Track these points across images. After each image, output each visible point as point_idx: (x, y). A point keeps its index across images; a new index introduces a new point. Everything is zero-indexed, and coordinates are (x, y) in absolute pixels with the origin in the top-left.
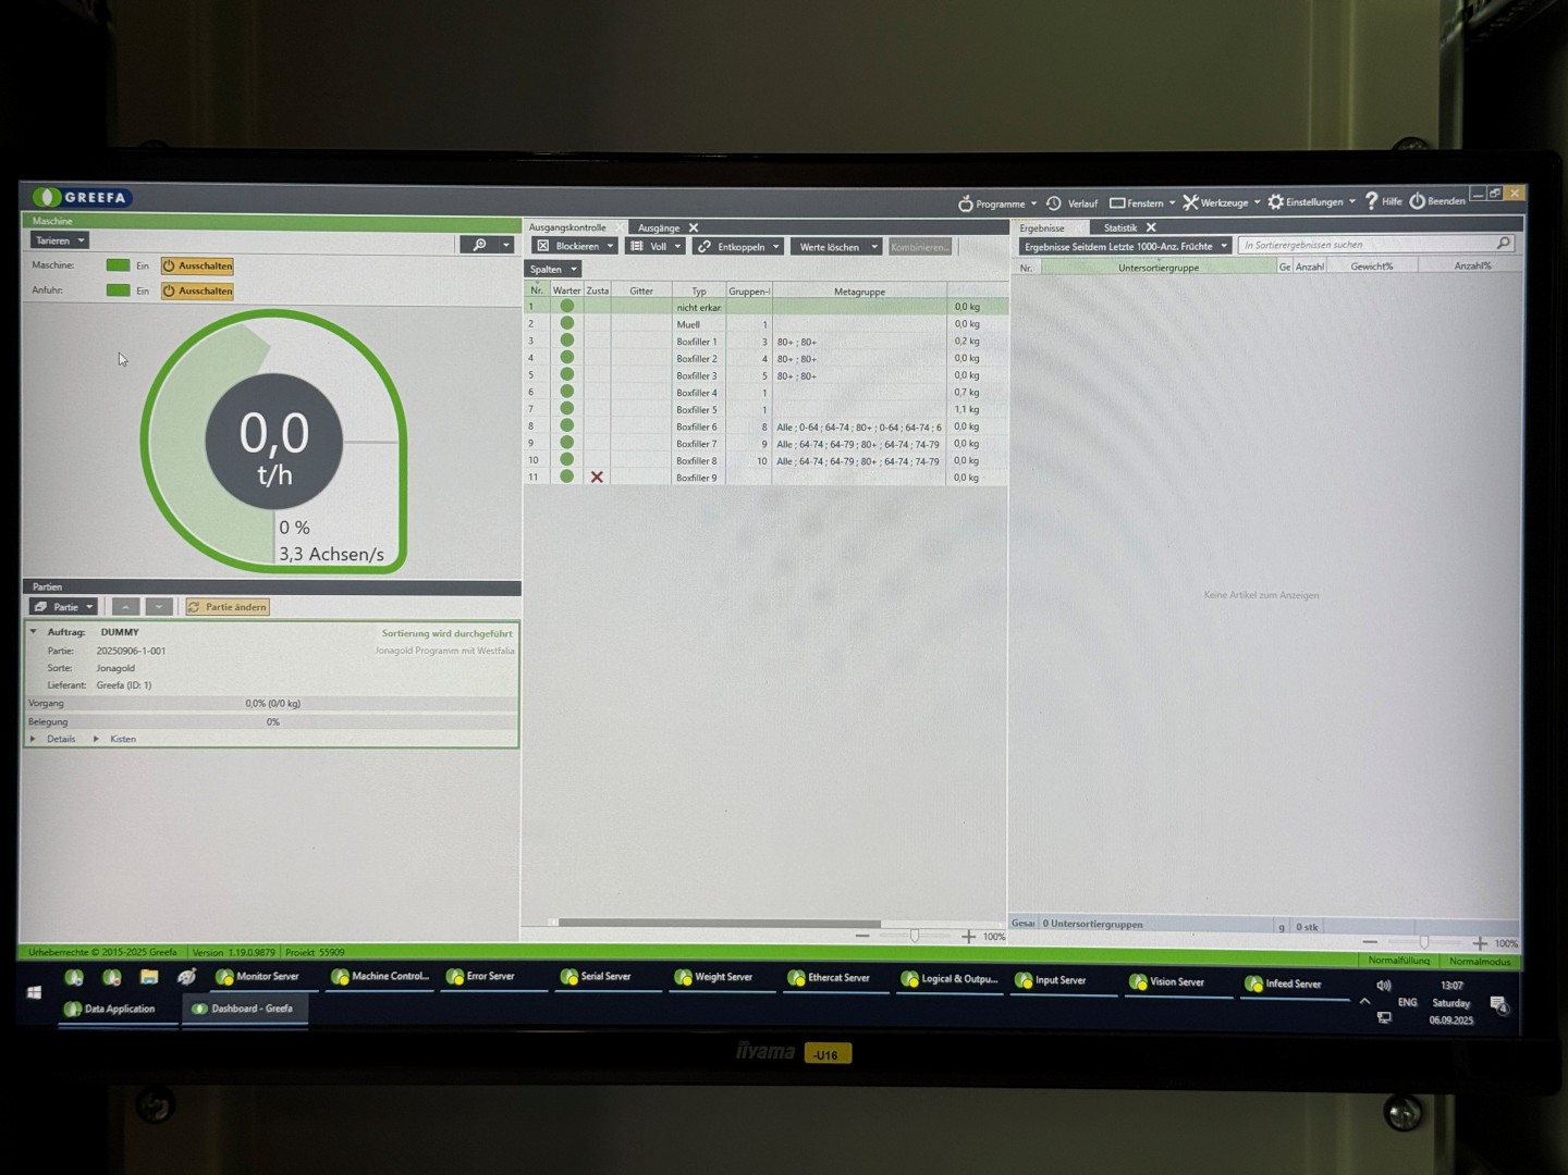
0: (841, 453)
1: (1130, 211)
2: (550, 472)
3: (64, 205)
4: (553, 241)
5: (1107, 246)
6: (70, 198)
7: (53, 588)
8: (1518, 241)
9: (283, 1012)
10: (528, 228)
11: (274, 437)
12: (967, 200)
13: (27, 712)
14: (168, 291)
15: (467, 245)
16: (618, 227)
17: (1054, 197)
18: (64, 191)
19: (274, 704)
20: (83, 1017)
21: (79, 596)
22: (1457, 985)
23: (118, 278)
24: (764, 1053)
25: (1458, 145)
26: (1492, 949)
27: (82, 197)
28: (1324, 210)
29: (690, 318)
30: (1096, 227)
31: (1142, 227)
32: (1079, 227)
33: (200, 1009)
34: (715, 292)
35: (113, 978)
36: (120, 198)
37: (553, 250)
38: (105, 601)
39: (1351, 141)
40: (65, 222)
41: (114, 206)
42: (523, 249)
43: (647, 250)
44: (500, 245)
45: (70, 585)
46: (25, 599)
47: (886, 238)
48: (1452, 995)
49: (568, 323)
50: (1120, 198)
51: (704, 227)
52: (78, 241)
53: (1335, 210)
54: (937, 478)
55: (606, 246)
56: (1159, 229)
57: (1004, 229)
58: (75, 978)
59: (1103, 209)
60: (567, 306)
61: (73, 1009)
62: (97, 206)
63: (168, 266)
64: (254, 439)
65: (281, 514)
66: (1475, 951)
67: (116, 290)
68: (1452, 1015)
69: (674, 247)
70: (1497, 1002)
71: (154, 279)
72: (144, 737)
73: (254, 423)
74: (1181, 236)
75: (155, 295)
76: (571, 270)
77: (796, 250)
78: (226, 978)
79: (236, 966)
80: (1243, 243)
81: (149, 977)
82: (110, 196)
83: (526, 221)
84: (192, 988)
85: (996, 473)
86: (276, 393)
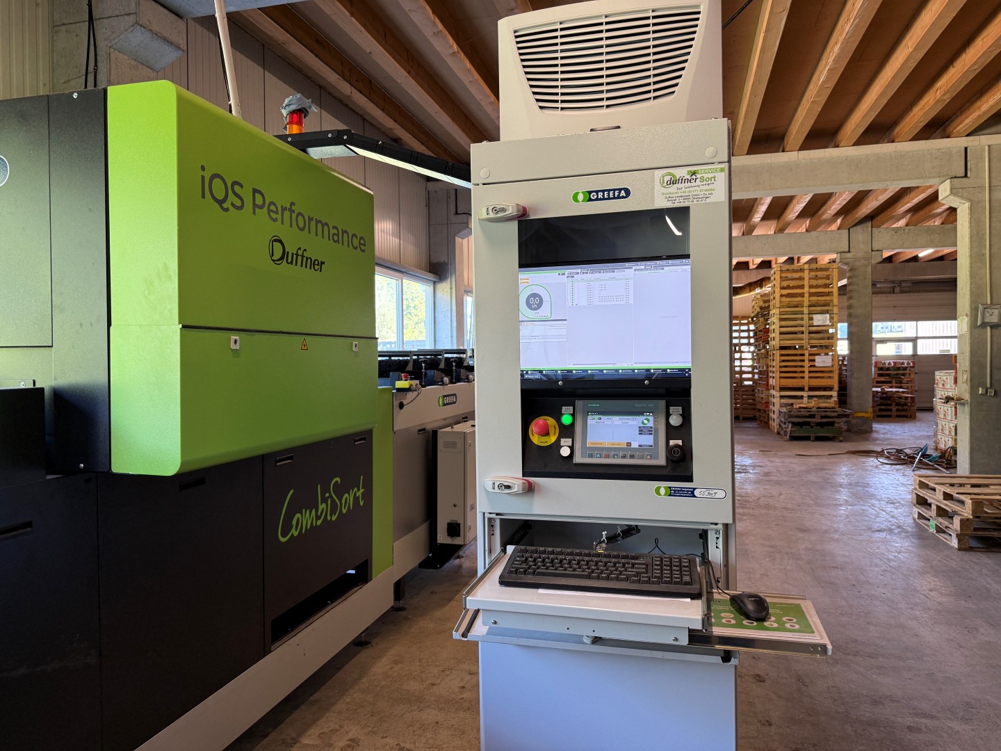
0: (610, 300)
1: (650, 264)
2: (570, 304)
4: (570, 273)
5: (647, 270)
9: (538, 376)
11: (534, 301)
12: (627, 264)
15: (559, 274)
16: (579, 271)
17: (639, 263)
28: (677, 263)
29: (589, 282)
30: (645, 267)
31: (651, 266)
32: (643, 267)
34: (592, 279)
42: (566, 275)
43: (583, 274)
44: (563, 274)
47: (616, 270)
49: (572, 284)
50: (648, 263)
51: (590, 270)
54: (623, 303)
55: (578, 273)
57: (632, 268)
59: (646, 264)
60: (572, 282)
64: (532, 301)
65: (535, 311)
69: (587, 273)
73: (532, 299)
74: (657, 267)
76: (573, 277)
77: (603, 272)
78: (529, 372)
80: (666, 268)
83: (567, 271)
84: (525, 374)
85: (631, 302)
86: (535, 295)
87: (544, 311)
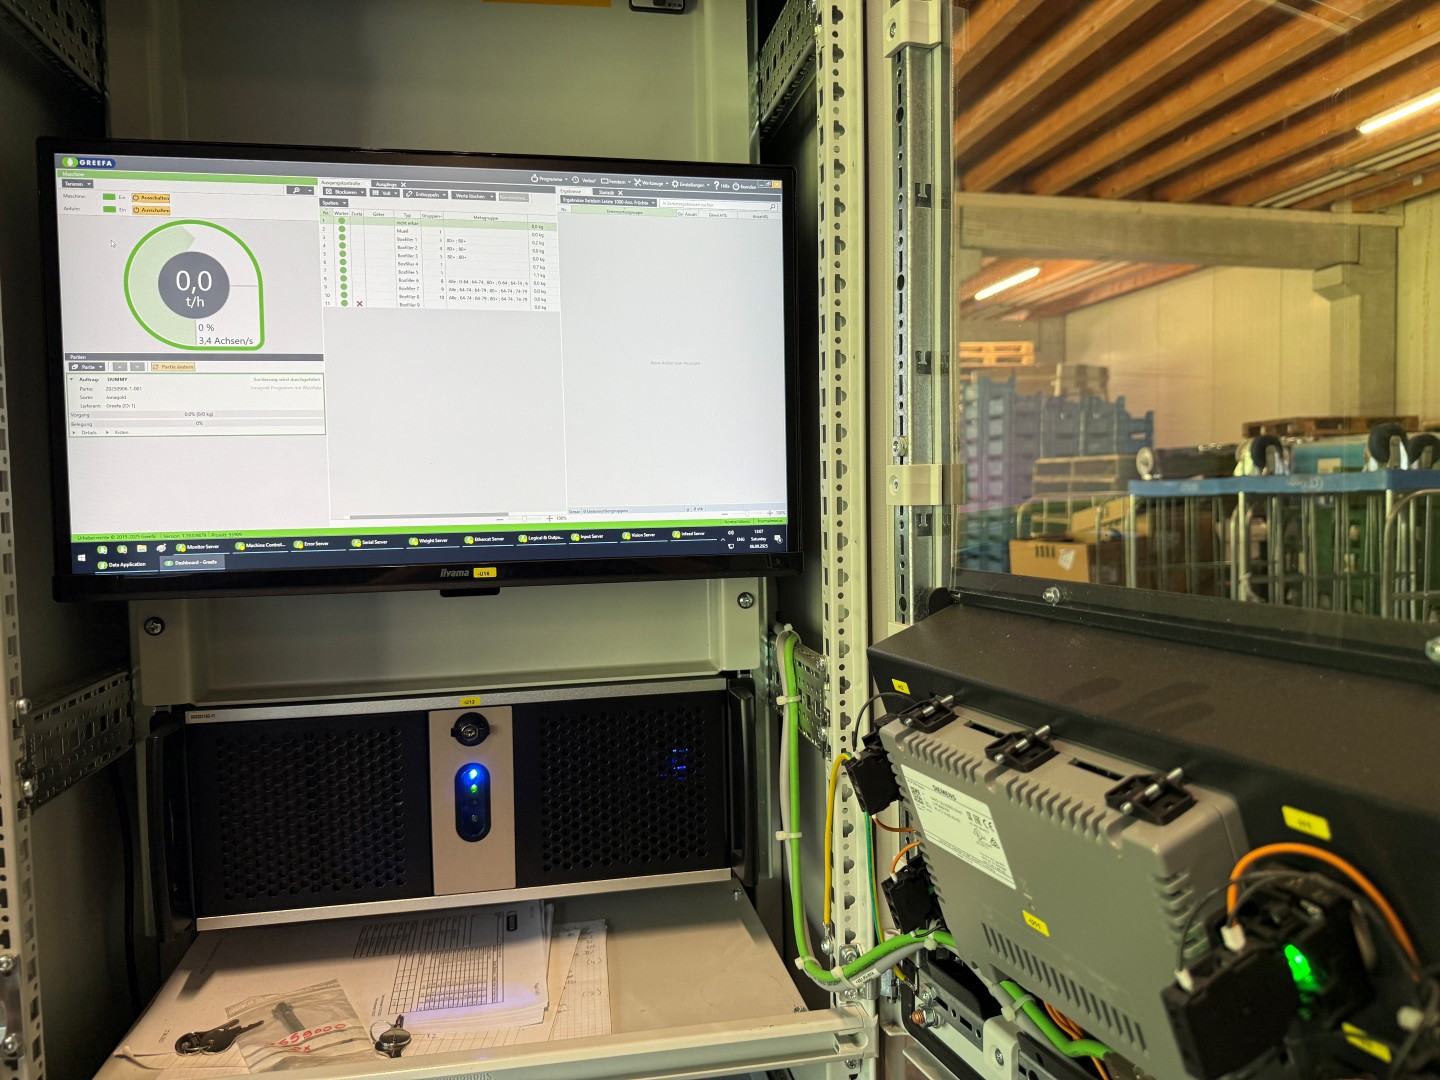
0: (481, 294)
1: (610, 185)
2: (336, 301)
3: (79, 166)
4: (334, 189)
5: (602, 201)
6: (82, 162)
7: (80, 357)
8: (779, 205)
9: (214, 563)
10: (321, 183)
11: (194, 283)
12: (536, 176)
13: (70, 419)
14: (136, 210)
15: (290, 190)
16: (366, 184)
17: (575, 176)
18: (79, 159)
19: (199, 414)
20: (108, 569)
21: (95, 361)
22: (760, 531)
23: (109, 203)
24: (454, 574)
25: (759, 162)
26: (775, 515)
27: (89, 163)
28: (696, 189)
29: (403, 228)
30: (595, 192)
31: (616, 193)
32: (588, 191)
33: (169, 563)
34: (415, 216)
35: (122, 550)
36: (109, 163)
37: (334, 194)
38: (109, 364)
39: (712, 159)
40: (80, 175)
41: (105, 167)
42: (318, 193)
43: (381, 195)
44: (307, 191)
45: (89, 356)
46: (66, 363)
47: (497, 193)
48: (759, 536)
49: (342, 229)
50: (606, 178)
51: (409, 185)
52: (88, 184)
53: (701, 189)
54: (525, 307)
55: (360, 192)
56: (624, 194)
57: (553, 191)
58: (103, 550)
59: (598, 183)
60: (342, 221)
61: (102, 565)
62: (96, 167)
63: (135, 198)
64: (183, 284)
65: (199, 321)
66: (768, 516)
67: (107, 209)
68: (759, 544)
69: (394, 194)
70: (777, 538)
71: (129, 204)
72: (132, 431)
73: (183, 276)
74: (632, 197)
75: (130, 212)
76: (343, 203)
77: (454, 197)
78: (181, 548)
79: (186, 542)
80: (661, 201)
81: (142, 549)
82: (104, 162)
83: (320, 179)
84: (164, 554)
85: (554, 304)
86: (194, 261)
87: (233, 323)
